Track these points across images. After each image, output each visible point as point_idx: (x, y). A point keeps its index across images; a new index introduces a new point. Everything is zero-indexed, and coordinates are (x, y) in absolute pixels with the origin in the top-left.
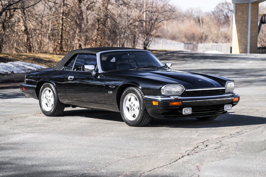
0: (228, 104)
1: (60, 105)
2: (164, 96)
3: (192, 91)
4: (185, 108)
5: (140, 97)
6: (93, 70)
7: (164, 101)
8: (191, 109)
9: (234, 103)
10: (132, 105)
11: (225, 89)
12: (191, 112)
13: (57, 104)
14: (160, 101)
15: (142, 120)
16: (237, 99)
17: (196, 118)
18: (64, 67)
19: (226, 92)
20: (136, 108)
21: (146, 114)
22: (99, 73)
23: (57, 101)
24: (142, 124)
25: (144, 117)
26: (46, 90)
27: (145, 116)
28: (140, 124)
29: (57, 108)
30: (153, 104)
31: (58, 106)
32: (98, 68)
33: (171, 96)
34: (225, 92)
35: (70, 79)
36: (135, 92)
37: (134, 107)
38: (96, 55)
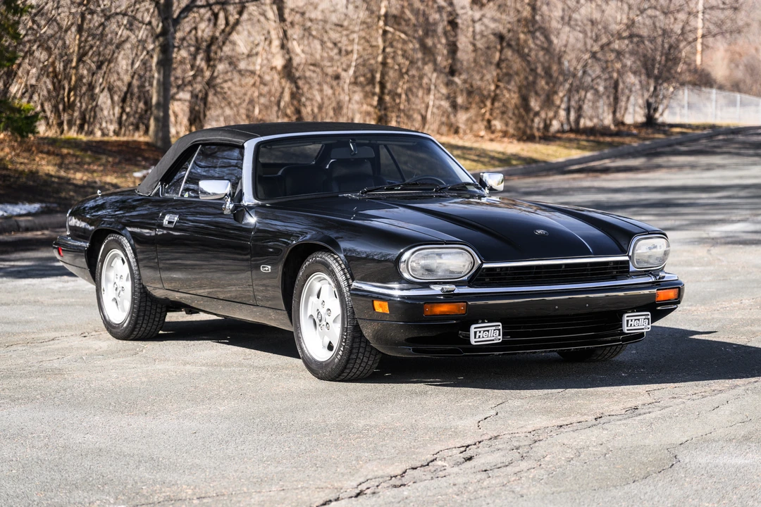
0: (637, 312)
1: (149, 304)
2: (412, 284)
3: (507, 268)
4: (478, 323)
5: (344, 284)
6: (226, 195)
7: (409, 302)
8: (501, 327)
9: (659, 308)
10: (323, 311)
11: (626, 262)
12: (501, 337)
13: (140, 302)
14: (399, 299)
15: (348, 361)
16: (671, 294)
17: (559, 352)
18: (162, 184)
19: (633, 272)
20: (334, 321)
21: (360, 342)
22: (244, 206)
23: (141, 293)
24: (351, 374)
25: (354, 351)
26: (115, 256)
27: (359, 348)
28: (345, 374)
29: (142, 314)
30: (374, 310)
31: (142, 309)
32: (244, 191)
33: (435, 283)
34: (628, 272)
35: (170, 222)
36: (328, 268)
37: (327, 317)
38: (242, 147)
